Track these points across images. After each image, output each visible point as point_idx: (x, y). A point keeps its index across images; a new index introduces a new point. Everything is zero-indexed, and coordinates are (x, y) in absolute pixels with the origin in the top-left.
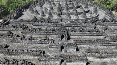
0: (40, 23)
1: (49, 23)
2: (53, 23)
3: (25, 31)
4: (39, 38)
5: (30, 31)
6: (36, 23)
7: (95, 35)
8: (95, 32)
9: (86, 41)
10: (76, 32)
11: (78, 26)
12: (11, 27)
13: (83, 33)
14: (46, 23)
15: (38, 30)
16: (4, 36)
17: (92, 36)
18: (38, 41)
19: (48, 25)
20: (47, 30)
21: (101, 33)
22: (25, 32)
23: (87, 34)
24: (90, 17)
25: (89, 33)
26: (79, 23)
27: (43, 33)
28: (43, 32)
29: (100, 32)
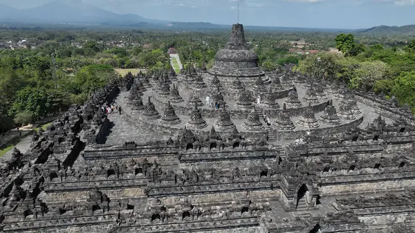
0: (205, 150)
1: (237, 148)
2: (250, 148)
3: (157, 185)
4: (218, 207)
5: (179, 182)
6: (191, 151)
7: (396, 176)
8: (393, 168)
9: (376, 199)
10: (338, 173)
11: (333, 150)
12: (99, 173)
13: (358, 172)
14: (226, 149)
15: (208, 177)
16: (70, 213)
17: (385, 180)
18: (219, 219)
19: (235, 155)
20: (238, 173)
21: (411, 167)
22: (158, 189)
23: (373, 177)
24: (348, 118)
25: (376, 171)
26: (334, 140)
27: (224, 188)
28: (226, 180)
29: (409, 165)
